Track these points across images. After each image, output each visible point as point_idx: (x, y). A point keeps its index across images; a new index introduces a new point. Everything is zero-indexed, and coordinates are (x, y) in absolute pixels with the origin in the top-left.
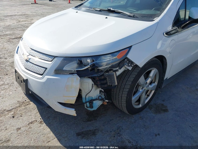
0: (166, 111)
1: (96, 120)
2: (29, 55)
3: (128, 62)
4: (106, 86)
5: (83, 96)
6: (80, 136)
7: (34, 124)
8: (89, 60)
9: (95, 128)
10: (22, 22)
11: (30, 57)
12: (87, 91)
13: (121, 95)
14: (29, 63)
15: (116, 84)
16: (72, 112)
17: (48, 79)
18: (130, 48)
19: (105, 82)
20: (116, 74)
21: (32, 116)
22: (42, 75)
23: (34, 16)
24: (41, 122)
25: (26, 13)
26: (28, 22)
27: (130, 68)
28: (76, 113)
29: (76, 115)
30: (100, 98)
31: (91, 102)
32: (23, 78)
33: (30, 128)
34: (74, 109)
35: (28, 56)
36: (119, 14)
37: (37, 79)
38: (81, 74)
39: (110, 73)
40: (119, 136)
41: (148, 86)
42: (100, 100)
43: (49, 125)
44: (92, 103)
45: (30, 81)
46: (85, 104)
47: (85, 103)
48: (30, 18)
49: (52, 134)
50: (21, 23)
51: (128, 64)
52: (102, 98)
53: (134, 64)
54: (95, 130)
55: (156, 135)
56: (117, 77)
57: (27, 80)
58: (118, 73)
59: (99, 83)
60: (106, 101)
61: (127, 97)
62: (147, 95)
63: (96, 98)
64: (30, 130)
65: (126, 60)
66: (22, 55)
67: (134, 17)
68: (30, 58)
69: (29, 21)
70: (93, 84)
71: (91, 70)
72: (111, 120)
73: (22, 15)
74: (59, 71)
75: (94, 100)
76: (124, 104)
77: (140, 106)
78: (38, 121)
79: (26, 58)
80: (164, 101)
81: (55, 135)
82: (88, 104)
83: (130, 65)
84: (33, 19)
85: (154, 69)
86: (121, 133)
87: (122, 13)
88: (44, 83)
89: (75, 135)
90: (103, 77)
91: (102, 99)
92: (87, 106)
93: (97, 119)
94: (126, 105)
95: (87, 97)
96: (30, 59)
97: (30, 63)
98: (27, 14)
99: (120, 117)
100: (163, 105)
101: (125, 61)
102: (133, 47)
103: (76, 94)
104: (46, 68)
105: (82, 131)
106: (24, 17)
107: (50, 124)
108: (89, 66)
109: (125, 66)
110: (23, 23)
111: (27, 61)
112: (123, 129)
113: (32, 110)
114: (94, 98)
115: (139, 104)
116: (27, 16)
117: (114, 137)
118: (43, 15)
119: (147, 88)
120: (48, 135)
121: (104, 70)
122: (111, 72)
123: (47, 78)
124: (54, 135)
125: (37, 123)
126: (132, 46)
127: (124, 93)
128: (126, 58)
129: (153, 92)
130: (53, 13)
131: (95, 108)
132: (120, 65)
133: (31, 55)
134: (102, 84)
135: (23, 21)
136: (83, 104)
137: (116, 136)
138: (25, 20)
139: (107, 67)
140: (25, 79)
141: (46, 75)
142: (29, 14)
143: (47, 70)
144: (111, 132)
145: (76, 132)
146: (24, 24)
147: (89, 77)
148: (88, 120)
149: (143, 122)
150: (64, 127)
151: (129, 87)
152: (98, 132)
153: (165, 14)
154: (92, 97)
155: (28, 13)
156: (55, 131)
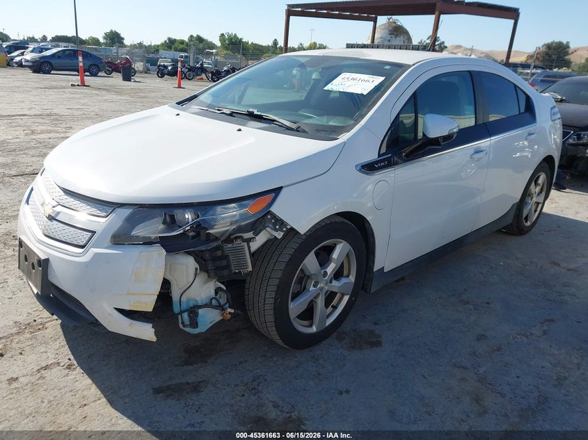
0: (377, 344)
1: (206, 362)
2: (57, 205)
3: (273, 221)
4: (226, 272)
5: (175, 295)
6: (161, 395)
7: (53, 371)
8: (189, 216)
9: (201, 378)
10: (39, 133)
11: (59, 209)
12: (184, 285)
13: (263, 295)
14: (55, 222)
15: (250, 269)
16: (146, 332)
17: (96, 255)
18: (277, 191)
19: (224, 263)
20: (249, 248)
21: (49, 354)
22: (82, 247)
23: (75, 119)
24: (69, 365)
25: (55, 111)
26: (57, 135)
27: (279, 235)
28: (156, 334)
29: (154, 339)
30: (214, 302)
31: (193, 311)
32: (38, 256)
33: (42, 378)
34: (152, 325)
35: (54, 207)
36: (270, 124)
37: (72, 256)
38: (171, 245)
39: (235, 245)
40: (255, 395)
41: (331, 282)
42: (215, 307)
43: (90, 372)
44: (197, 314)
45: (53, 263)
46: (179, 316)
47: (179, 314)
48: (64, 125)
49: (94, 391)
50: (38, 136)
51: (275, 225)
52: (219, 302)
53: (288, 227)
54: (200, 382)
55: (341, 393)
56: (253, 255)
57: (47, 261)
58: (255, 246)
59: (210, 266)
60: (229, 310)
61: (276, 299)
62: (333, 306)
63: (204, 303)
64: (40, 381)
65: (269, 217)
66: (40, 207)
67: (298, 131)
68: (59, 211)
69: (60, 132)
70: (196, 269)
71: (193, 237)
72: (241, 363)
73: (41, 115)
74: (120, 239)
75: (200, 307)
76: (270, 317)
77: (314, 329)
78: (62, 364)
79: (49, 211)
80: (376, 324)
81: (103, 391)
82: (185, 315)
83: (277, 227)
84: (71, 127)
85: (342, 242)
86: (260, 389)
87: (275, 121)
88: (86, 265)
89: (151, 391)
90: (219, 253)
91: (220, 307)
92: (183, 323)
93: (209, 361)
94: (275, 317)
95: (184, 299)
96: (58, 213)
97: (57, 223)
98: (56, 114)
99: (265, 356)
100: (372, 332)
101: (266, 218)
102: (284, 190)
103: (156, 288)
104: (94, 232)
105: (170, 383)
106: (47, 122)
107: (91, 369)
108: (189, 228)
109: (268, 229)
110: (42, 136)
111: (51, 218)
112: (265, 380)
113: (50, 341)
114: (200, 304)
115: (311, 326)
116: (55, 118)
117: (243, 395)
118: (100, 117)
119: (326, 285)
120: (85, 393)
121: (222, 236)
122: (239, 241)
123: (93, 254)
124: (99, 392)
125: (59, 367)
126: (282, 187)
127: (270, 289)
128: (270, 213)
129: (346, 298)
130: (129, 112)
131: (202, 328)
132: (256, 226)
133: (62, 206)
134: (218, 269)
135: (42, 132)
136: (175, 316)
137: (246, 394)
138: (49, 128)
139: (228, 230)
140: (43, 257)
141: (94, 246)
142: (62, 113)
143: (96, 236)
144: (236, 386)
145: (154, 387)
146: (47, 140)
147: (189, 253)
148: (187, 363)
149: (317, 367)
150: (125, 376)
151: (279, 275)
152: (206, 386)
153: (364, 127)
154: (196, 300)
155: (61, 110)
156: (103, 384)
